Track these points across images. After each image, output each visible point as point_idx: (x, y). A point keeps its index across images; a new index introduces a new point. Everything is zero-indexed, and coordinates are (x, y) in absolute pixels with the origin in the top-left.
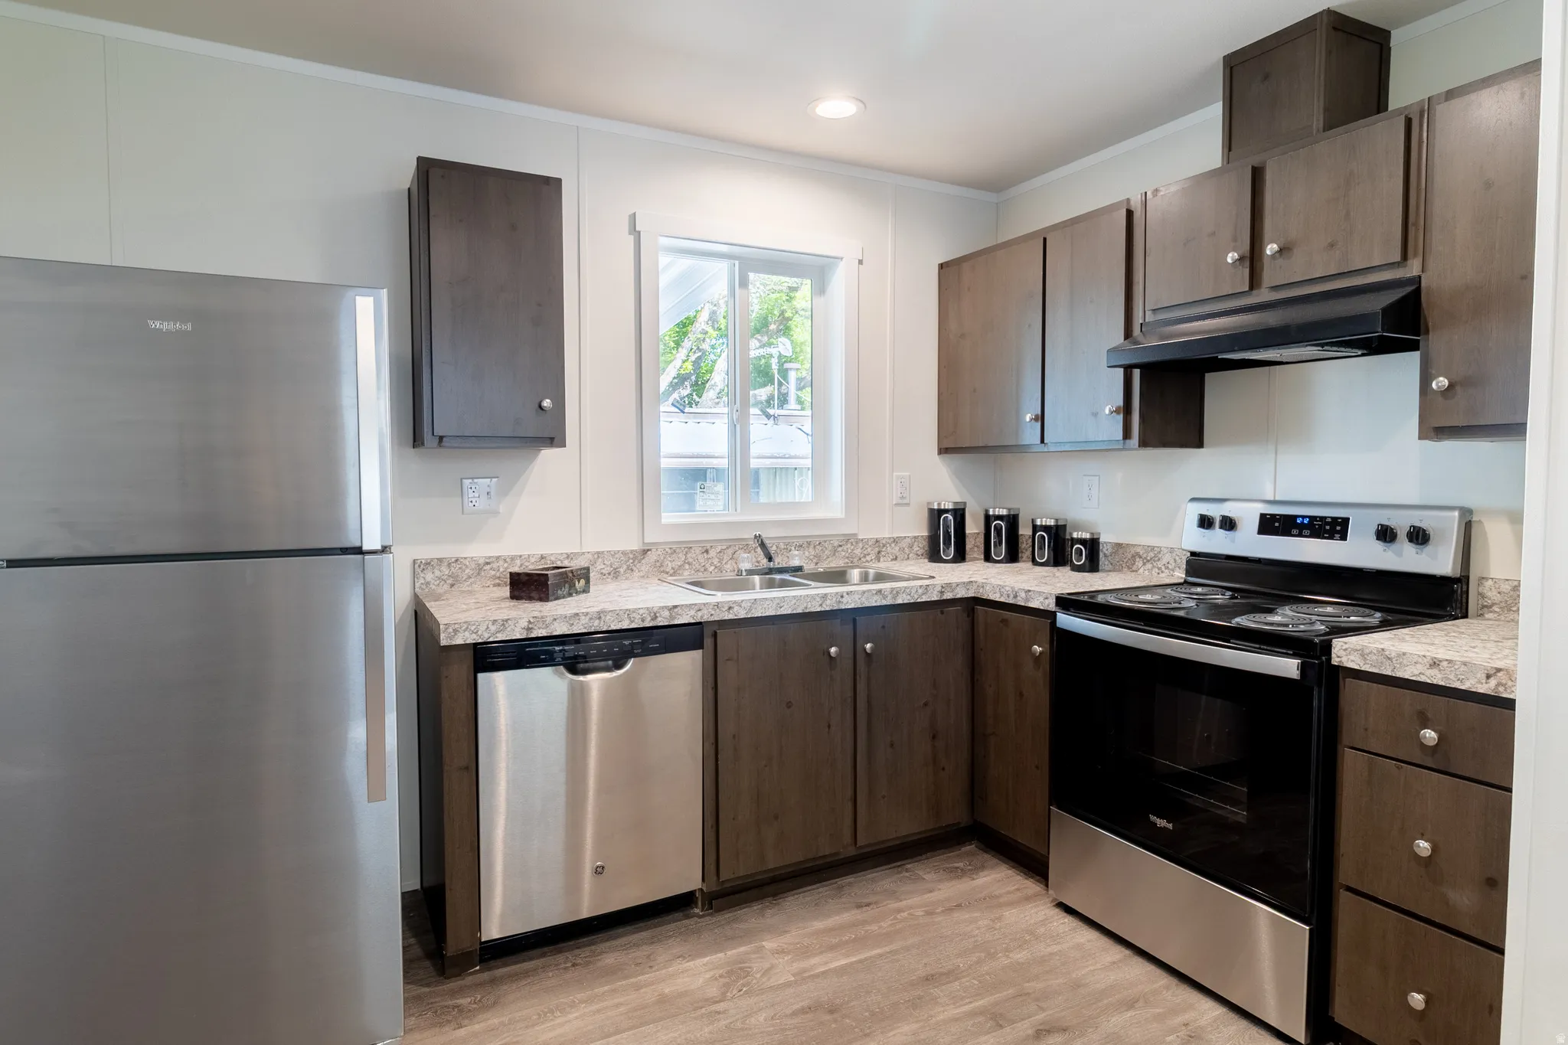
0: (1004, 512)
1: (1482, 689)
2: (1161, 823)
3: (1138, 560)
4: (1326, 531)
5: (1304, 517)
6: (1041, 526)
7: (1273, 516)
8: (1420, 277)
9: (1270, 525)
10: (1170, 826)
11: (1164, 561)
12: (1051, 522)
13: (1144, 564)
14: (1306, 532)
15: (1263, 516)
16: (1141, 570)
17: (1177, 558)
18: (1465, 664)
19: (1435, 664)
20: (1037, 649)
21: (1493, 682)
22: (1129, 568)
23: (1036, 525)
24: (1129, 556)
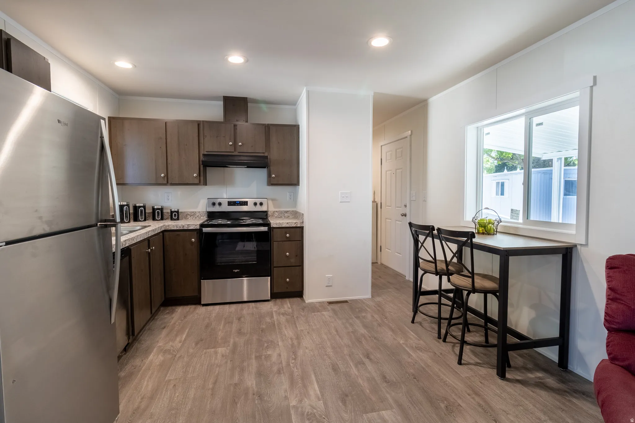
0: (142, 205)
1: (294, 226)
2: (236, 271)
3: (188, 216)
4: (243, 204)
5: (238, 201)
6: (156, 208)
7: (231, 202)
8: (267, 156)
9: (230, 204)
10: (239, 270)
11: (197, 215)
12: (160, 207)
13: (190, 217)
14: (239, 205)
15: (228, 202)
16: (189, 218)
17: (201, 214)
18: (292, 222)
19: (288, 223)
20: (193, 240)
21: (296, 224)
22: (185, 218)
23: (155, 208)
24: (185, 215)
